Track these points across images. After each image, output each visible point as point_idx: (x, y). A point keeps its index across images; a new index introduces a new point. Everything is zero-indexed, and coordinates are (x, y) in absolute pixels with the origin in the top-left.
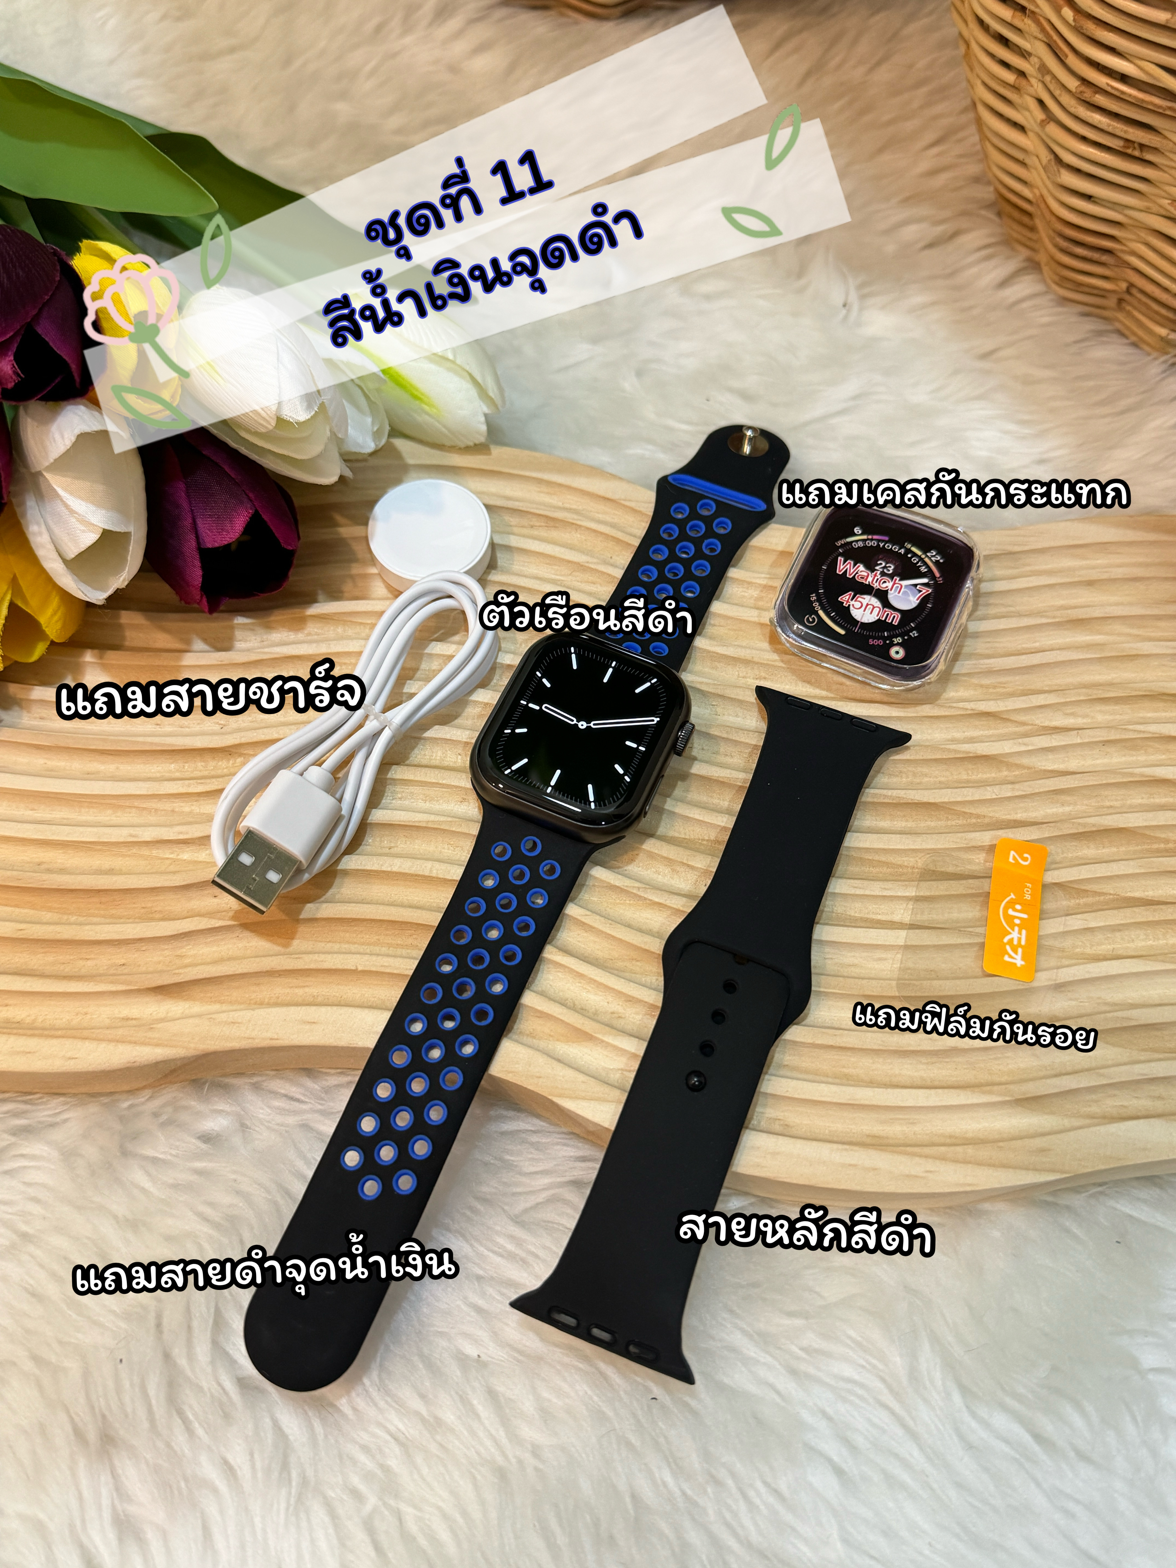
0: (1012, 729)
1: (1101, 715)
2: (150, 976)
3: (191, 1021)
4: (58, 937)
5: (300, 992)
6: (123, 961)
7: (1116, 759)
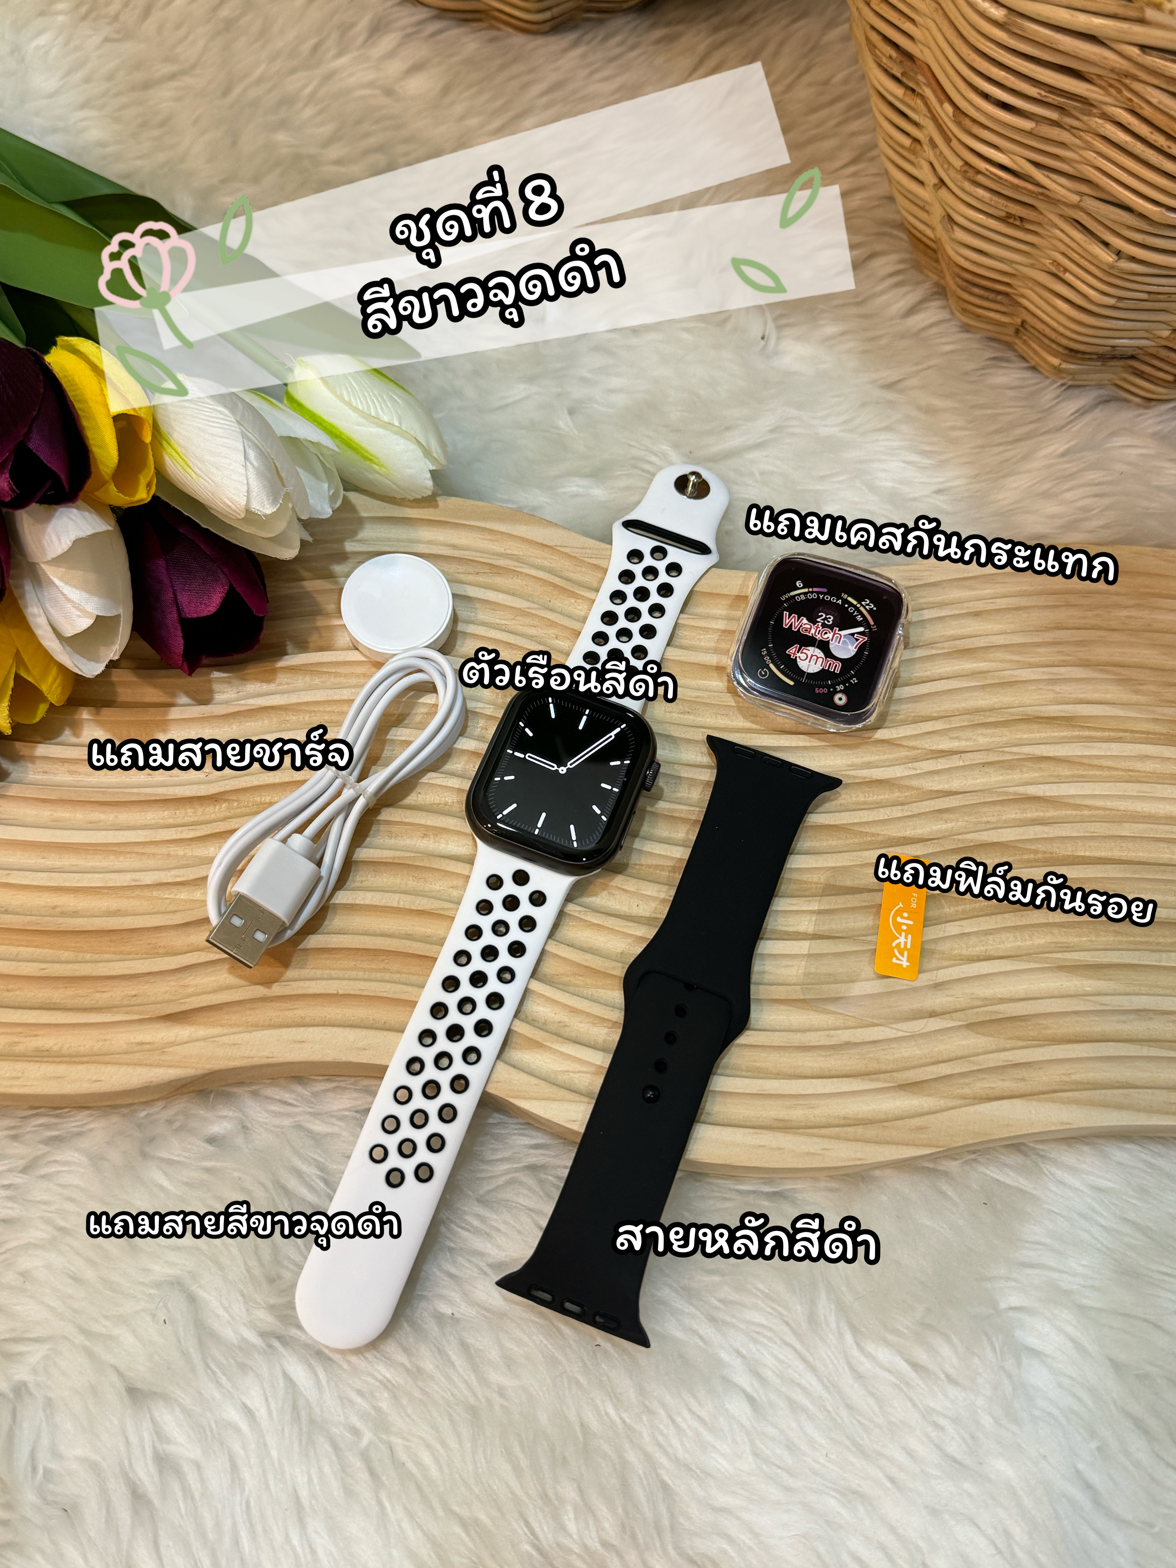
0: (904, 753)
1: (982, 738)
2: (158, 1006)
3: (198, 1044)
4: (77, 974)
5: (290, 1014)
6: (134, 993)
7: (993, 778)
